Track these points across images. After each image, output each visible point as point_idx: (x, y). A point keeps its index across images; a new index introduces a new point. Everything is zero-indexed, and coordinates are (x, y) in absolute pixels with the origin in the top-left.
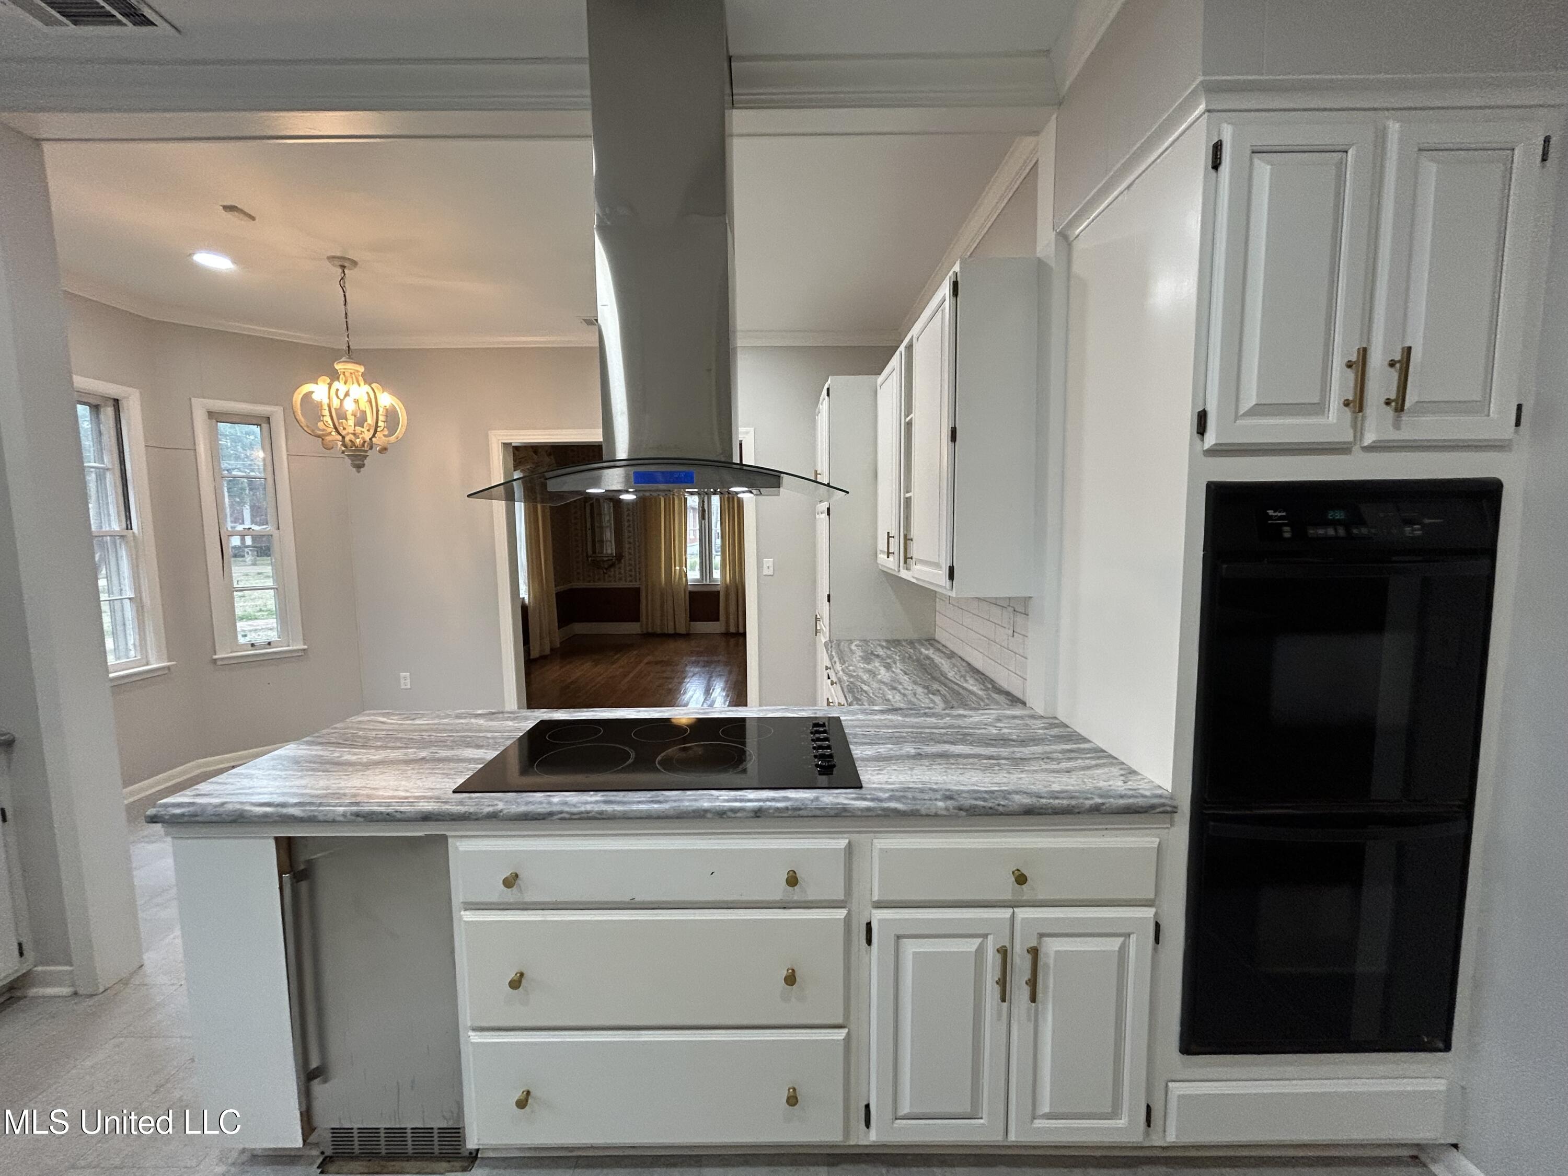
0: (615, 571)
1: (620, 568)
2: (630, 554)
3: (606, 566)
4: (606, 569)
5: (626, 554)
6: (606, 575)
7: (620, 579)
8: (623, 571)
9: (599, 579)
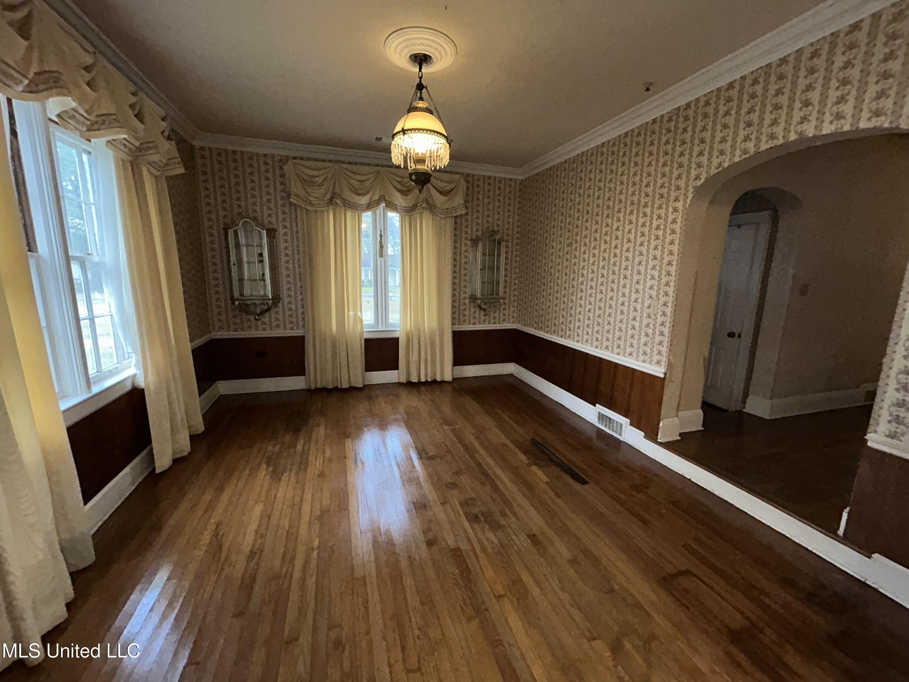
0: (270, 317)
1: (277, 313)
2: (290, 296)
3: (258, 312)
4: (259, 315)
5: (284, 295)
6: (259, 323)
7: (278, 326)
8: (281, 317)
9: (250, 327)
